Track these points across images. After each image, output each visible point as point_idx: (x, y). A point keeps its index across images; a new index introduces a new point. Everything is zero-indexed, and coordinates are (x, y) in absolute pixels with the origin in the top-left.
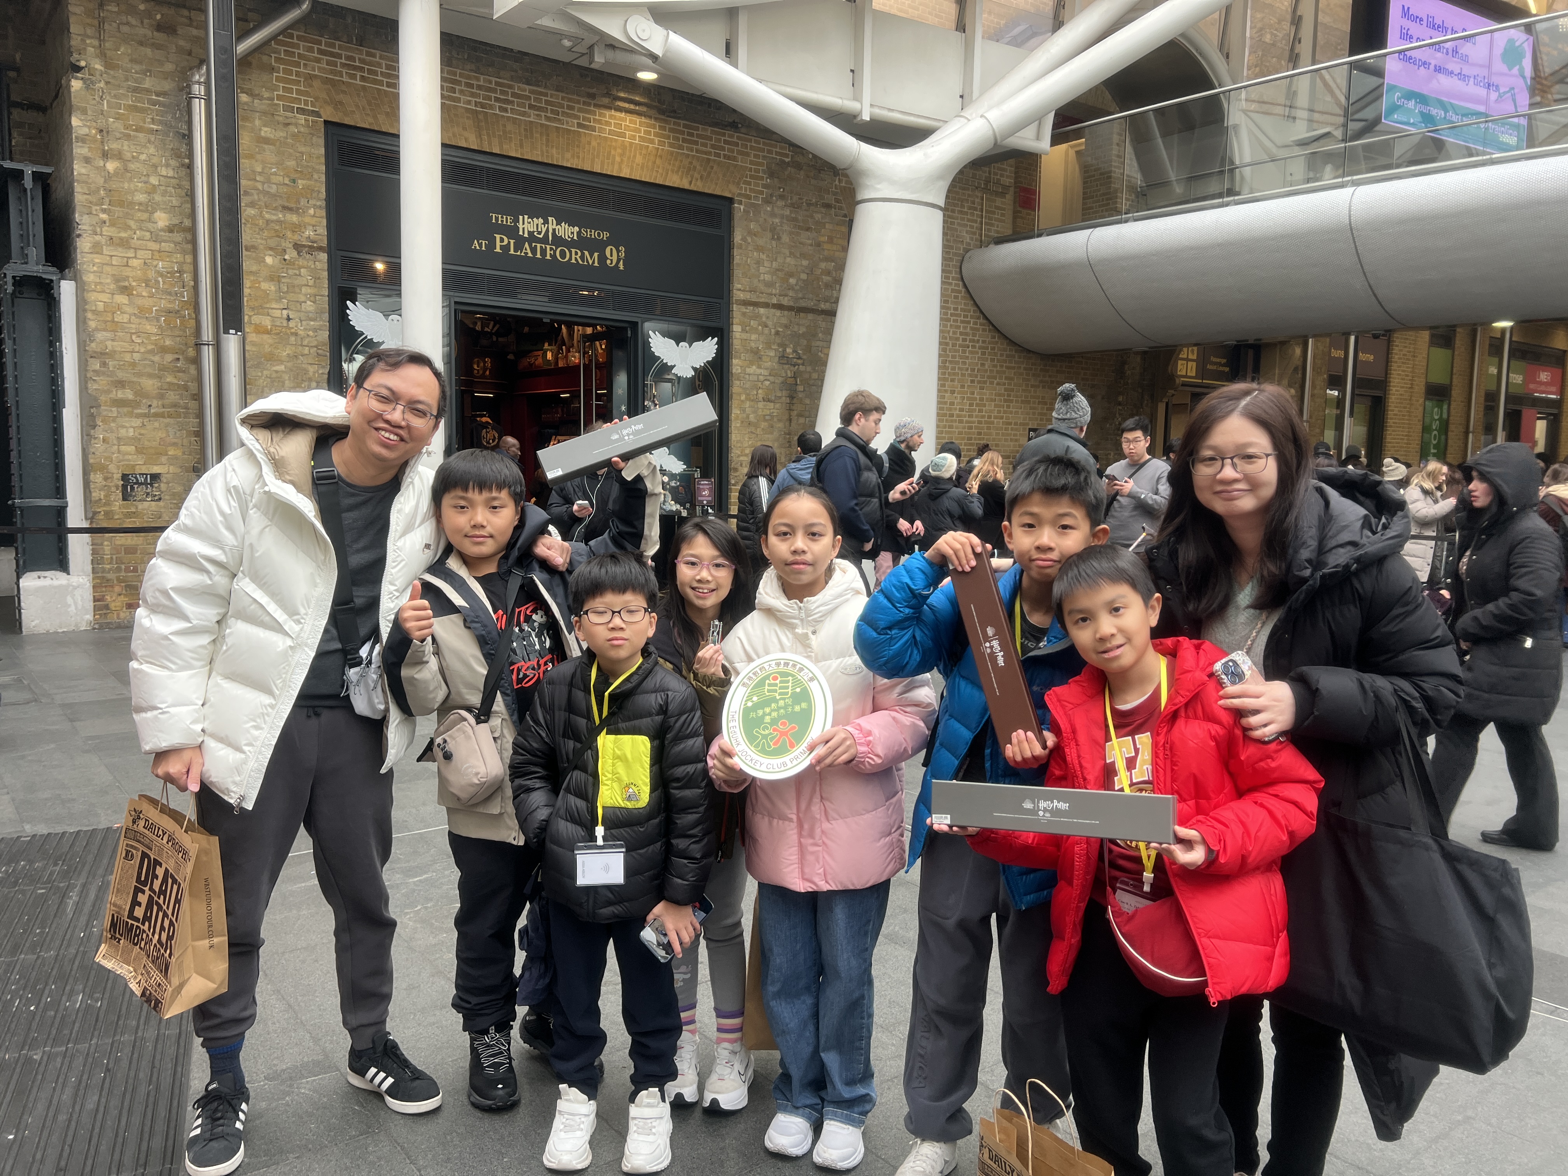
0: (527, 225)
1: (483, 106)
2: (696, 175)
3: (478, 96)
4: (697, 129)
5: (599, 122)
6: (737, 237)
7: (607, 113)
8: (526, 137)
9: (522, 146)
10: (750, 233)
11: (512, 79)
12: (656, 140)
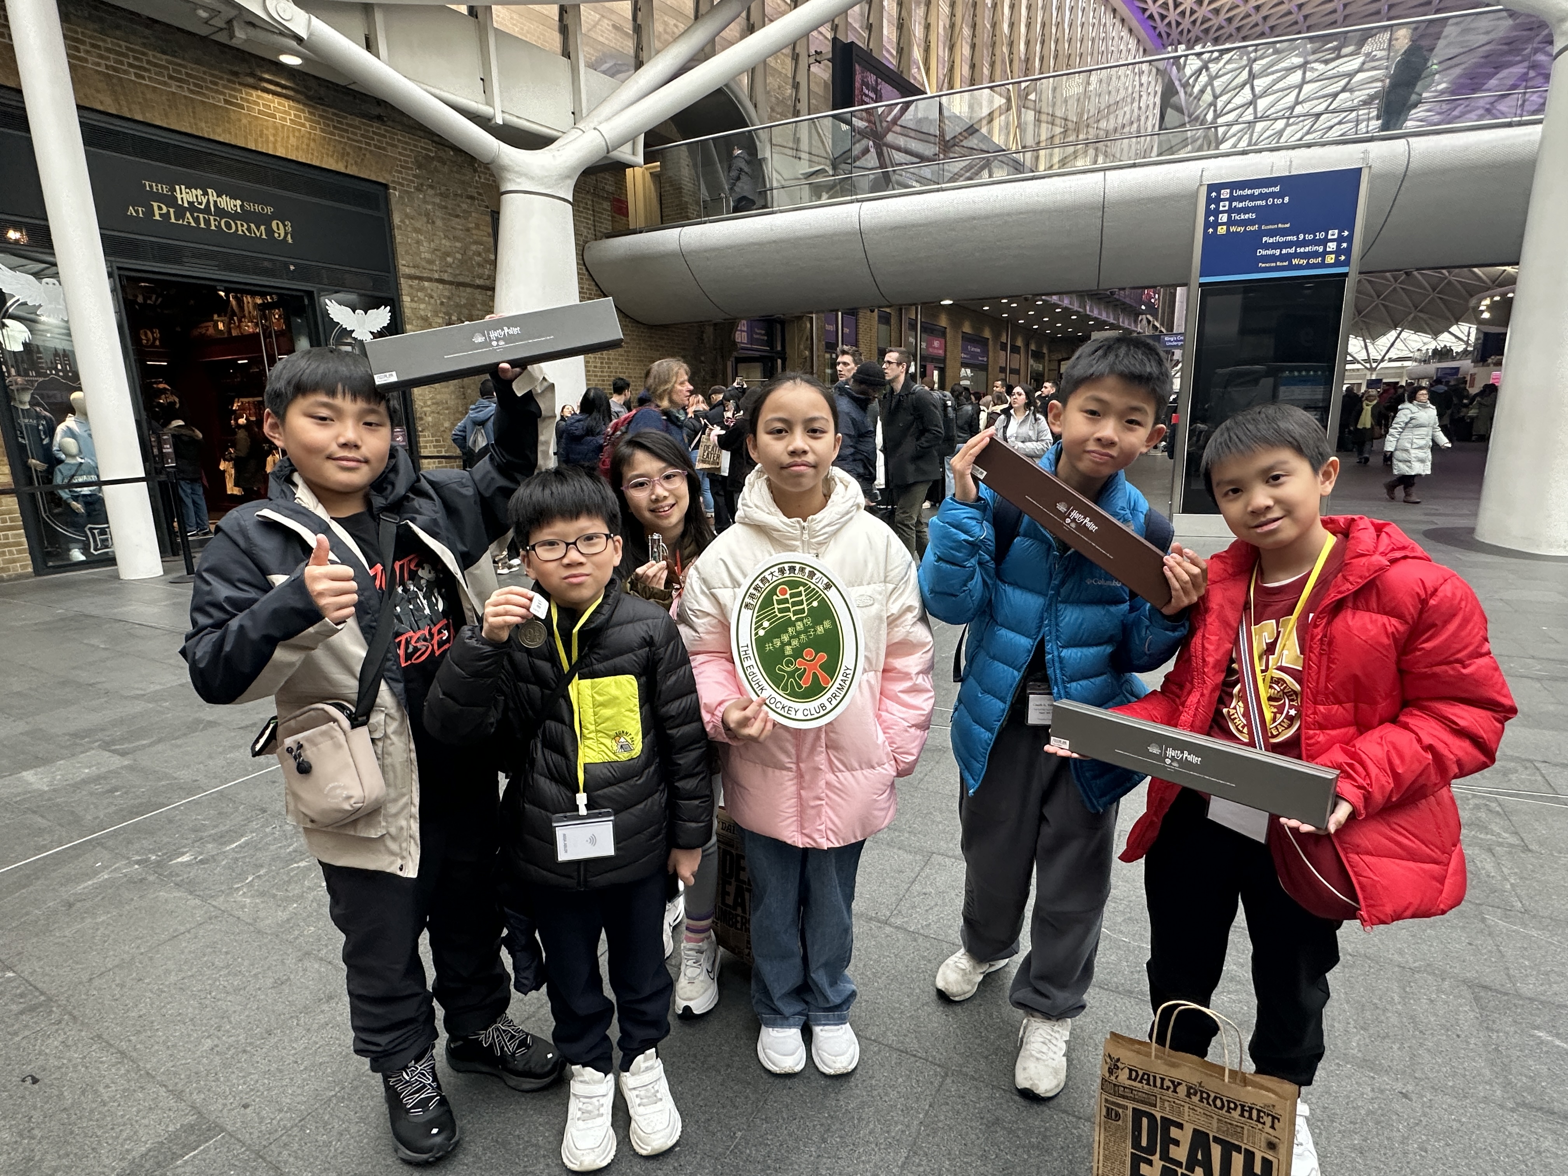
0: (185, 195)
1: (115, 69)
2: (351, 161)
3: (108, 59)
4: (346, 118)
5: (248, 101)
6: (397, 219)
7: (255, 93)
8: (170, 107)
9: (166, 115)
10: (407, 216)
11: (144, 45)
12: (307, 124)
